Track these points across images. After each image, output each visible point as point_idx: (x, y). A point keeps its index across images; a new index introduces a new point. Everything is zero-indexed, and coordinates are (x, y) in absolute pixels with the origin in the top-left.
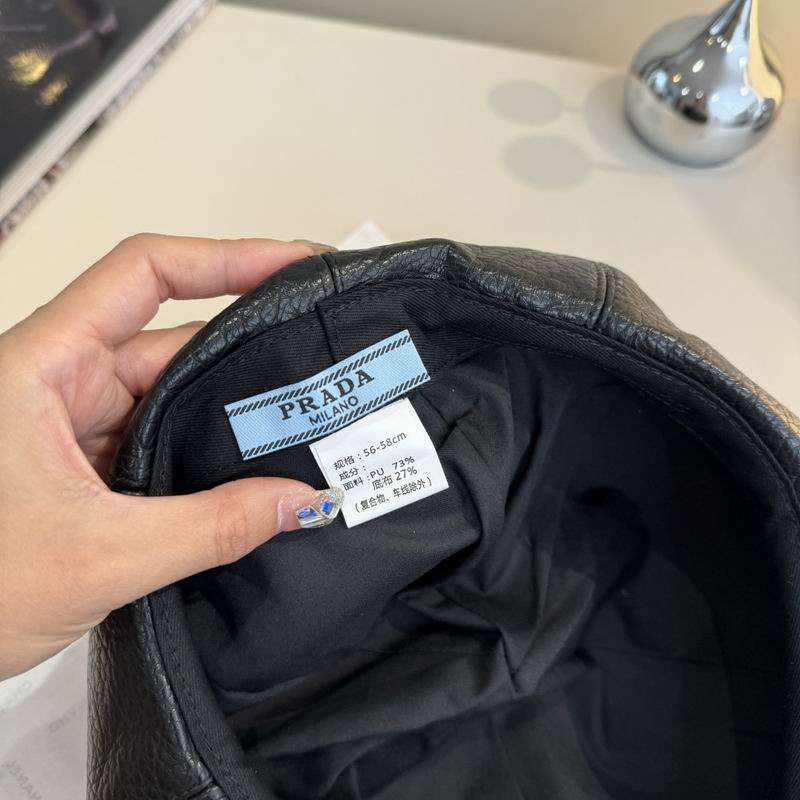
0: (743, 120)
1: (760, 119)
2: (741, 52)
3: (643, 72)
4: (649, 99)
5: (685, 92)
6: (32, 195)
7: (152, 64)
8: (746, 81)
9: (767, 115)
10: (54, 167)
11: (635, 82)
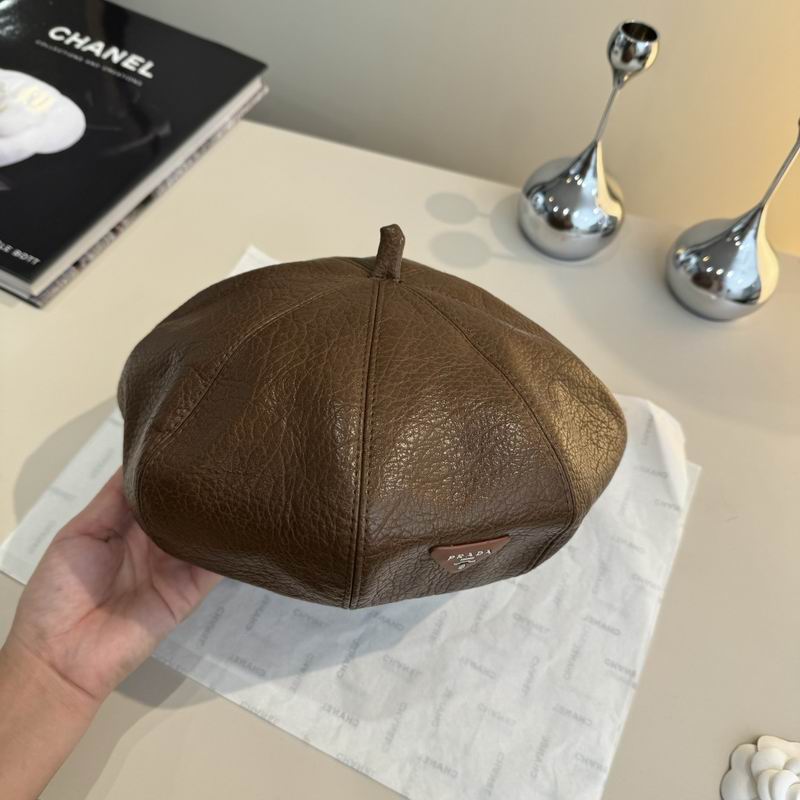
0: (595, 229)
1: (606, 229)
2: (592, 185)
3: (529, 193)
4: (532, 212)
5: (556, 209)
6: (103, 242)
7: (192, 159)
8: (597, 204)
9: (611, 227)
10: (120, 224)
11: (525, 199)
